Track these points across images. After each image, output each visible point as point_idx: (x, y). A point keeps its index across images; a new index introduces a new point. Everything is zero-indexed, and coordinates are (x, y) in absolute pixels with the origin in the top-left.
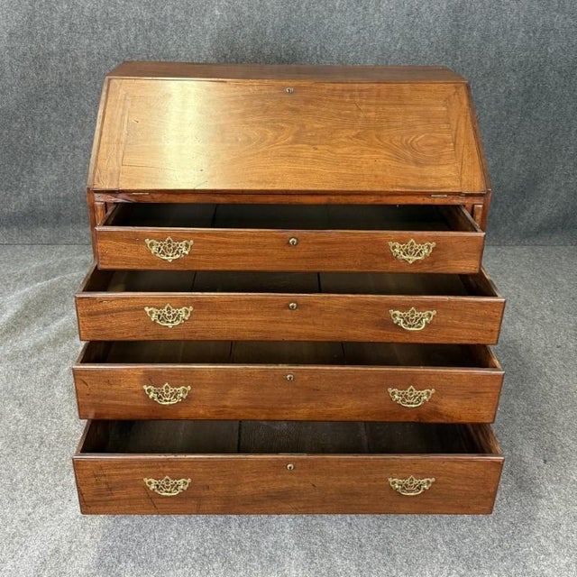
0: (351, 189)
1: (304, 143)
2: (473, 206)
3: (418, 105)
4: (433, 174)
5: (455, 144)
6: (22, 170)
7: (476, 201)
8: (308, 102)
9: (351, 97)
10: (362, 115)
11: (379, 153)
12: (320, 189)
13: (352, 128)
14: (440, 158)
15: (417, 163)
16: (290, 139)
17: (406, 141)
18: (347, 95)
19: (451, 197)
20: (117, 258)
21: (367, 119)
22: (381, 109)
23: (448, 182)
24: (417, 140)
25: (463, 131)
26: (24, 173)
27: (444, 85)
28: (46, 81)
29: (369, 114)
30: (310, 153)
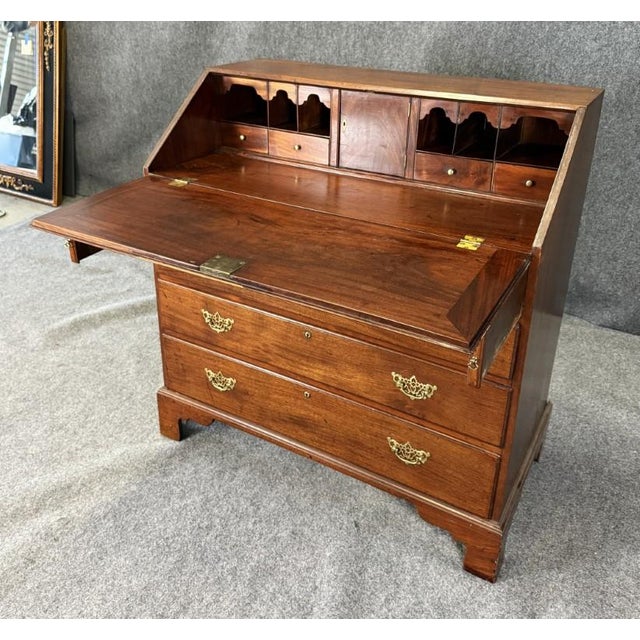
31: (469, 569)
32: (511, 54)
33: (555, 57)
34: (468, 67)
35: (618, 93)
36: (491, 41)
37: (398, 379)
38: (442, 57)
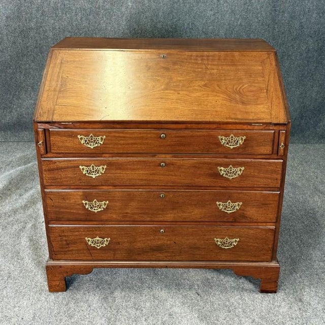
0: (200, 120)
1: (172, 90)
2: (279, 131)
3: (244, 65)
4: (253, 110)
5: (267, 90)
6: (13, 97)
7: (281, 128)
8: (175, 63)
9: (202, 60)
10: (208, 72)
11: (219, 96)
12: (180, 120)
13: (202, 80)
14: (257, 99)
15: (243, 103)
16: (163, 87)
17: (236, 89)
18: (200, 59)
19: (265, 125)
20: (62, 147)
21: (211, 74)
22: (220, 68)
23: (263, 116)
24: (243, 88)
25: (273, 82)
26: (14, 99)
27: (260, 53)
28: (28, 45)
29: (213, 71)
30: (175, 96)
31: (263, 291)
32: (171, 20)
33: (193, 19)
34: (151, 27)
35: (225, 34)
36: (160, 14)
37: (221, 205)
38: (136, 22)
